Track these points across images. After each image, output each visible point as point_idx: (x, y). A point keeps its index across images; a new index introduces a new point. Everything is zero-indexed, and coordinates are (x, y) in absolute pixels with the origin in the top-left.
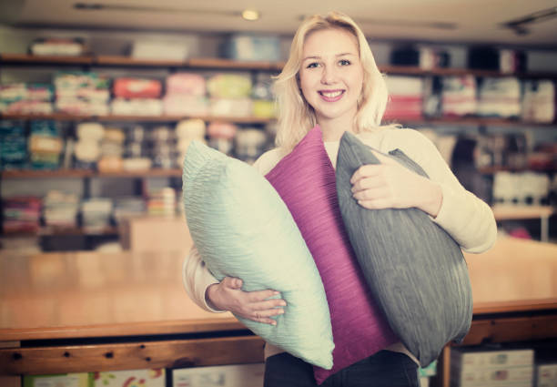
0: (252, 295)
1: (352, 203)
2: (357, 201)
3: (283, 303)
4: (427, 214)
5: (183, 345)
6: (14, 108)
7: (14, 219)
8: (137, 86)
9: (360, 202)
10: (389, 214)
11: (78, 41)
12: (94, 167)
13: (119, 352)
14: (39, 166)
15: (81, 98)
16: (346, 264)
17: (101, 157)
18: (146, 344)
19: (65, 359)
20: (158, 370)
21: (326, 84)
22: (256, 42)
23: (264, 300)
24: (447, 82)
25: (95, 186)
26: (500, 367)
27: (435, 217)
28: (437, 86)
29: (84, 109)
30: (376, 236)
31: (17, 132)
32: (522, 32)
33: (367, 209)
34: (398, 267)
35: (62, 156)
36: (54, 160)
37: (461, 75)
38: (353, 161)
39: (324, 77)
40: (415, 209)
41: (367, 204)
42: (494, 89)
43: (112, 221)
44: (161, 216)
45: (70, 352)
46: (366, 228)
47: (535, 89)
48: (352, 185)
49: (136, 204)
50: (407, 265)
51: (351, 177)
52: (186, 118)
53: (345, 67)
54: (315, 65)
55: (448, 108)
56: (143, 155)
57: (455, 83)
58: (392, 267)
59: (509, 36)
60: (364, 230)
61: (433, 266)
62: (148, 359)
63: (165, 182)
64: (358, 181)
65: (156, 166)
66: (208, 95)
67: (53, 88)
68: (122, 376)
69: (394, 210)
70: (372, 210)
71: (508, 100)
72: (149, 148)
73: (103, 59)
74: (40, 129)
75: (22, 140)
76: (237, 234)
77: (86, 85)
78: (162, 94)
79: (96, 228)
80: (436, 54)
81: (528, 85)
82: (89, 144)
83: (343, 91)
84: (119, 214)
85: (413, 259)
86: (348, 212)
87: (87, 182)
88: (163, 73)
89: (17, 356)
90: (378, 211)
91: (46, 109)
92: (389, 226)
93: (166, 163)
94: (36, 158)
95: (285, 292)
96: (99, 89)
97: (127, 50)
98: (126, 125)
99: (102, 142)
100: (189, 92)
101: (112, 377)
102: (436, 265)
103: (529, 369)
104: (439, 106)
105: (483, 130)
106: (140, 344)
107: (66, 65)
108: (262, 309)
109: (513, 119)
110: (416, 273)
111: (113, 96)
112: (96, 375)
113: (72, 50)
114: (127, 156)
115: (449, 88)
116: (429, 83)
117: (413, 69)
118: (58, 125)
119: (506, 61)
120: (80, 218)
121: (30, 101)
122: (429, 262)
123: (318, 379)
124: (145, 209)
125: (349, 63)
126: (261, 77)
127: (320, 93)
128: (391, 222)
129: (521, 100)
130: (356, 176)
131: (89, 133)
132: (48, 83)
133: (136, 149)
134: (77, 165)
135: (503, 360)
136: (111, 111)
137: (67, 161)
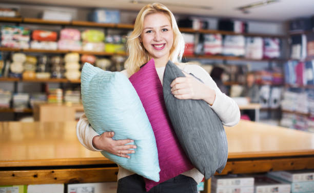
0: (119, 142)
1: (171, 96)
2: (174, 95)
3: (135, 147)
4: (208, 103)
5: (73, 171)
8: (44, 34)
9: (175, 96)
10: (190, 102)
11: (14, 10)
12: (20, 76)
13: (41, 174)
15: (14, 39)
16: (167, 128)
17: (24, 71)
18: (55, 170)
19: (13, 177)
21: (156, 41)
22: (107, 13)
23: (124, 145)
24: (207, 37)
25: (20, 86)
26: (237, 187)
27: (211, 105)
28: (202, 39)
29: (16, 45)
30: (183, 113)
32: (246, 12)
33: (179, 99)
34: (195, 129)
35: (3, 70)
37: (214, 34)
38: (173, 76)
40: (202, 100)
41: (179, 97)
42: (231, 41)
43: (29, 105)
44: (55, 104)
45: (15, 174)
46: (179, 109)
47: (252, 42)
48: (171, 88)
49: (42, 96)
50: (199, 128)
51: (171, 83)
52: (70, 52)
53: (165, 32)
54: (150, 32)
55: (207, 50)
56: (46, 71)
57: (211, 37)
58: (191, 129)
59: (239, 14)
60: (177, 110)
61: (211, 129)
62: (56, 179)
63: (57, 85)
64: (175, 85)
65: (53, 77)
66: (81, 40)
69: (192, 100)
70: (182, 100)
71: (238, 47)
72: (50, 67)
73: (27, 20)
76: (116, 109)
77: (18, 33)
78: (57, 39)
79: (21, 109)
80: (201, 22)
81: (249, 39)
82: (18, 64)
83: (164, 44)
84: (33, 102)
85: (202, 125)
86: (169, 101)
87: (16, 84)
88: (58, 28)
90: (184, 100)
92: (190, 108)
93: (59, 75)
95: (137, 141)
96: (24, 35)
97: (40, 15)
98: (38, 55)
99: (25, 63)
100: (72, 38)
102: (212, 128)
103: (252, 188)
104: (202, 49)
105: (225, 63)
106: (51, 171)
107: (7, 22)
108: (123, 150)
109: (241, 57)
110: (203, 132)
111: (32, 39)
113: (12, 14)
114: (38, 71)
115: (208, 40)
116: (197, 37)
117: (189, 30)
118: (2, 53)
119: (238, 27)
120: (12, 103)
122: (209, 126)
123: (147, 188)
124: (46, 100)
125: (167, 30)
126: (110, 31)
127: (153, 45)
128: (191, 106)
129: (245, 47)
130: (174, 83)
131: (18, 58)
133: (43, 67)
134: (11, 75)
135: (238, 183)
136: (30, 48)
137: (6, 73)
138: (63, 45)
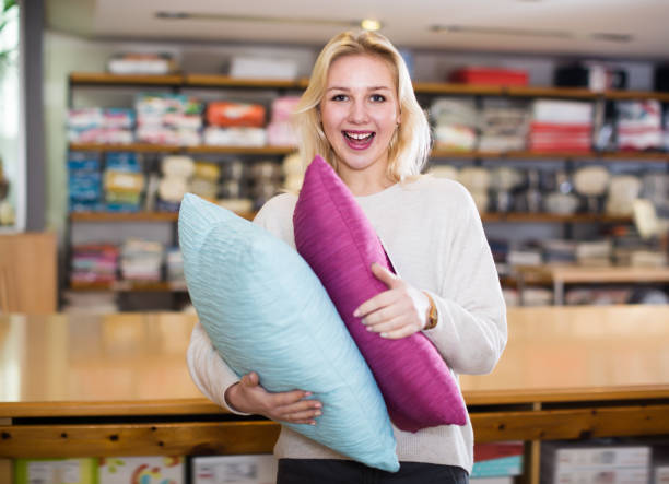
5: (202, 428)
6: (87, 137)
7: (86, 271)
8: (234, 111)
11: (165, 57)
13: (125, 434)
14: (115, 207)
15: (166, 125)
18: (158, 426)
19: (63, 440)
20: (175, 457)
21: (353, 122)
24: (623, 107)
26: (607, 467)
28: (611, 113)
29: (172, 139)
31: (90, 165)
35: (143, 196)
36: (135, 200)
37: (643, 100)
39: (352, 114)
45: (68, 433)
52: (293, 151)
54: (341, 97)
55: (624, 140)
56: (241, 196)
57: (636, 108)
62: (161, 444)
67: (134, 113)
68: (132, 463)
72: (250, 188)
73: (194, 78)
74: (117, 162)
75: (96, 176)
77: (172, 110)
78: (266, 121)
82: (175, 181)
83: (373, 134)
88: (270, 95)
89: (6, 436)
91: (125, 138)
94: (112, 197)
96: (188, 114)
97: (225, 68)
98: (222, 159)
101: (120, 463)
103: (644, 471)
104: (613, 138)
106: (150, 426)
107: (150, 86)
111: (206, 124)
112: (100, 461)
113: (158, 68)
114: (222, 196)
115: (628, 116)
116: (601, 109)
117: (580, 92)
118: (139, 158)
120: (164, 269)
121: (105, 129)
125: (384, 99)
127: (345, 133)
131: (177, 167)
132: (128, 107)
133: (233, 188)
134: (161, 206)
135: (609, 459)
136: (203, 143)
137: (150, 202)
138: (279, 136)
